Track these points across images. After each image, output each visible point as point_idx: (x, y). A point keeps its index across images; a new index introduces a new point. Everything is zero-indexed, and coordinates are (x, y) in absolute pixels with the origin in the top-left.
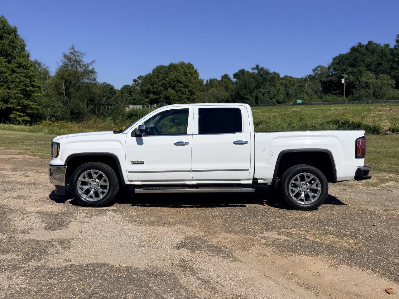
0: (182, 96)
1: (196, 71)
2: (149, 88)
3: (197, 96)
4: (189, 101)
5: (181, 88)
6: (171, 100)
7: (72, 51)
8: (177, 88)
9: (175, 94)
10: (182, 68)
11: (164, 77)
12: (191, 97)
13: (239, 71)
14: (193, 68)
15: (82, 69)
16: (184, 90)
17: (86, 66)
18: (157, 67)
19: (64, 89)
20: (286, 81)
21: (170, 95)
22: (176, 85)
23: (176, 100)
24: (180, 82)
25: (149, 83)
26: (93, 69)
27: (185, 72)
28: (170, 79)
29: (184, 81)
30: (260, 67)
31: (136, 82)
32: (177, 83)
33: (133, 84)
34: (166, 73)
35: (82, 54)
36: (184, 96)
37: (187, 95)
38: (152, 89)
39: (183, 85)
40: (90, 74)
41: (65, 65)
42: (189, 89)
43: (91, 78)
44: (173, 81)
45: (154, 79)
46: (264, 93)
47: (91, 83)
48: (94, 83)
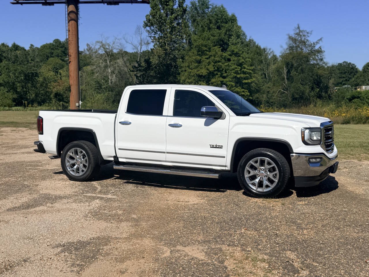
7: (298, 31)
15: (307, 49)
17: (312, 46)
19: (285, 73)
26: (320, 48)
35: (308, 33)
40: (317, 54)
41: (290, 47)
43: (317, 58)
47: (318, 64)
48: (321, 63)
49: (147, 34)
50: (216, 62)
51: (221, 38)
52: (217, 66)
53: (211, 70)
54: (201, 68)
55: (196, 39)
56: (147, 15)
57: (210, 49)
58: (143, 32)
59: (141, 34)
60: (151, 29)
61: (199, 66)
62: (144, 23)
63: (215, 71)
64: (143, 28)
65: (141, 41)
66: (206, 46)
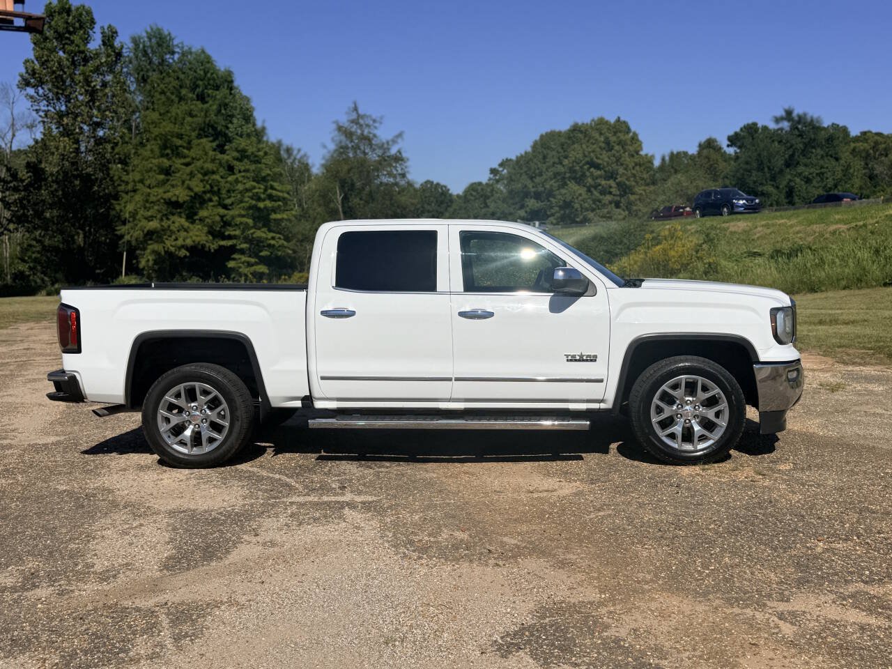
0: (601, 197)
1: (635, 139)
2: (526, 186)
3: (637, 197)
4: (618, 210)
5: (599, 181)
6: (576, 210)
7: (354, 116)
8: (590, 180)
9: (584, 196)
10: (601, 134)
11: (559, 158)
12: (622, 200)
13: (741, 129)
14: (628, 130)
15: (376, 154)
16: (606, 184)
17: (384, 147)
18: (542, 136)
19: (340, 202)
20: (866, 144)
21: (573, 198)
22: (588, 174)
23: (587, 210)
24: (597, 167)
25: (524, 174)
26: (399, 152)
27: (607, 142)
28: (573, 162)
29: (605, 164)
30: (795, 114)
31: (495, 175)
32: (590, 168)
33: (490, 179)
34: (562, 148)
35: (374, 121)
36: (609, 198)
37: (614, 195)
38: (533, 187)
39: (602, 171)
40: (394, 165)
41: (342, 147)
42: (617, 181)
43: (395, 172)
44: (581, 165)
45: (536, 164)
46: (810, 177)
47: (396, 184)
48: (403, 183)
49: (29, 104)
50: (205, 174)
51: (210, 121)
52: (210, 182)
53: (196, 189)
54: (173, 186)
55: (157, 121)
56: (26, 61)
57: (189, 142)
58: (17, 100)
59: (13, 103)
60: (38, 93)
61: (168, 180)
62: (19, 78)
63: (205, 192)
64: (19, 90)
65: (13, 119)
66: (180, 136)
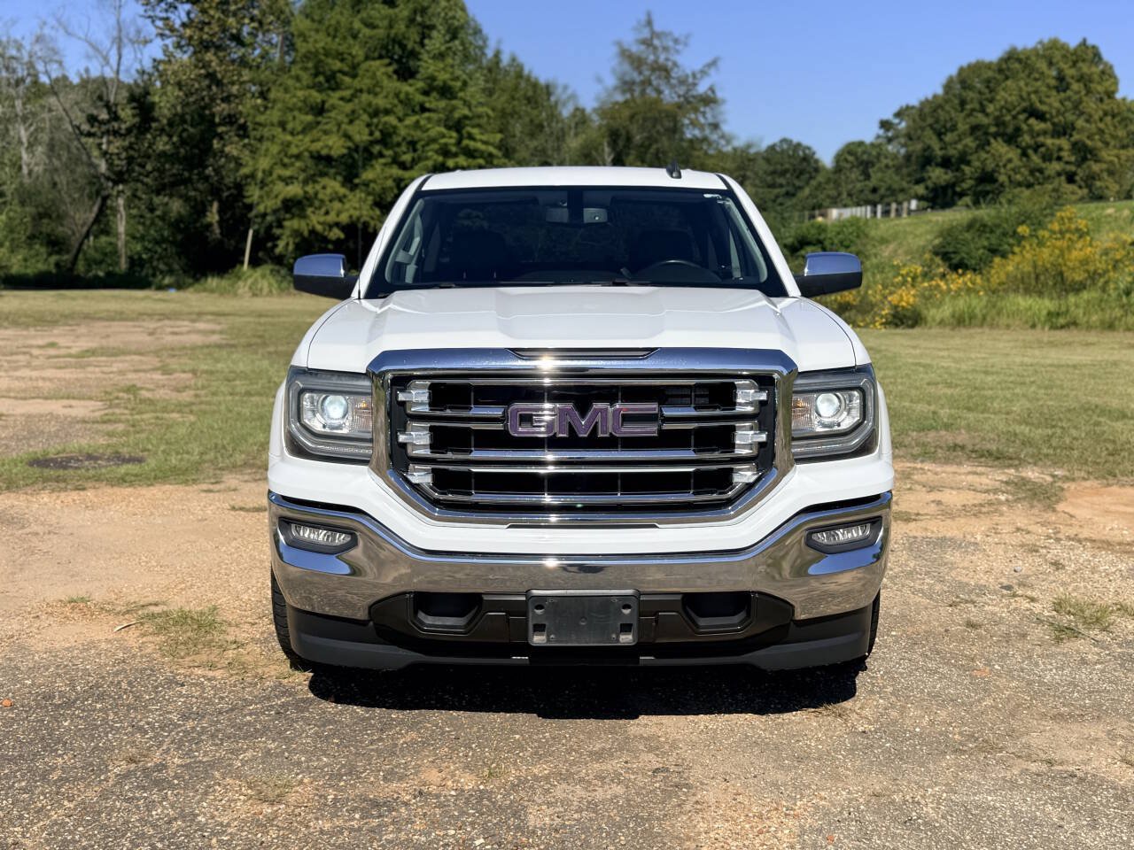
0: (1044, 165)
1: (1107, 73)
2: (929, 147)
3: (1104, 166)
4: (1071, 186)
5: (1041, 139)
6: (1002, 185)
7: (646, 34)
8: (1027, 138)
9: (1016, 162)
10: (1051, 64)
11: (981, 103)
12: (1079, 170)
14: (1098, 59)
15: (675, 92)
16: (1054, 144)
17: (690, 82)
21: (997, 165)
22: (1024, 127)
23: (1019, 185)
24: (1041, 117)
25: (928, 128)
26: (711, 89)
27: (1060, 77)
28: (1002, 108)
29: (1054, 112)
31: (888, 131)
32: (1028, 119)
33: (878, 137)
34: (987, 87)
35: (676, 41)
36: (1056, 166)
37: (1066, 162)
38: (941, 149)
39: (1049, 124)
40: (702, 109)
41: (625, 83)
42: (1072, 139)
43: (702, 121)
44: (1014, 113)
45: (948, 112)
47: (705, 139)
